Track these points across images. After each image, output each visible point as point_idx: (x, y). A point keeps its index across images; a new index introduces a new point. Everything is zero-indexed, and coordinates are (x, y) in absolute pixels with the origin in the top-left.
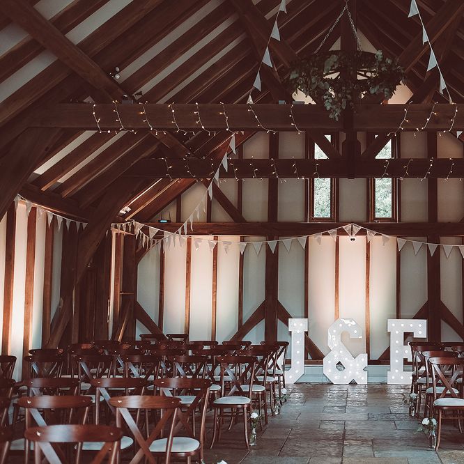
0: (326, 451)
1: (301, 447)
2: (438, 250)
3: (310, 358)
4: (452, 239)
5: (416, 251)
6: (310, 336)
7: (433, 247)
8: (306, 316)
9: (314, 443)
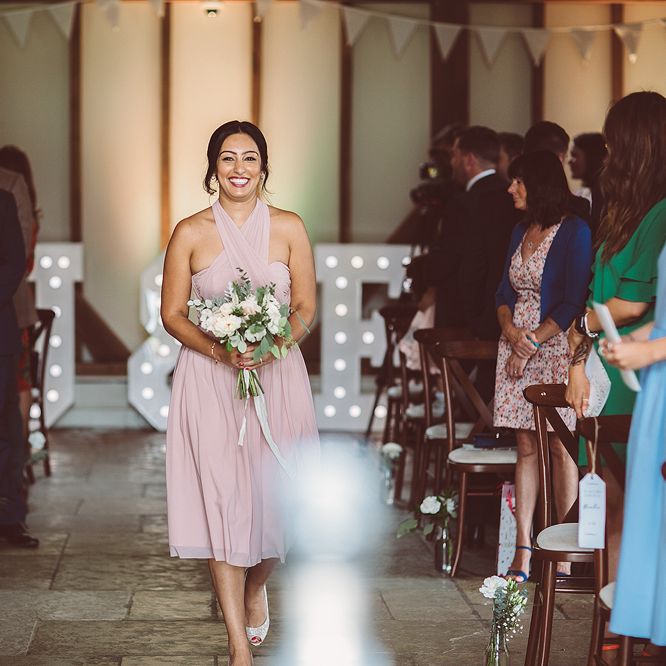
0: (170, 579)
1: (102, 572)
2: (462, 44)
3: (87, 356)
4: (504, 12)
5: (400, 43)
6: (89, 295)
7: (448, 34)
8: (76, 236)
9: (135, 563)
